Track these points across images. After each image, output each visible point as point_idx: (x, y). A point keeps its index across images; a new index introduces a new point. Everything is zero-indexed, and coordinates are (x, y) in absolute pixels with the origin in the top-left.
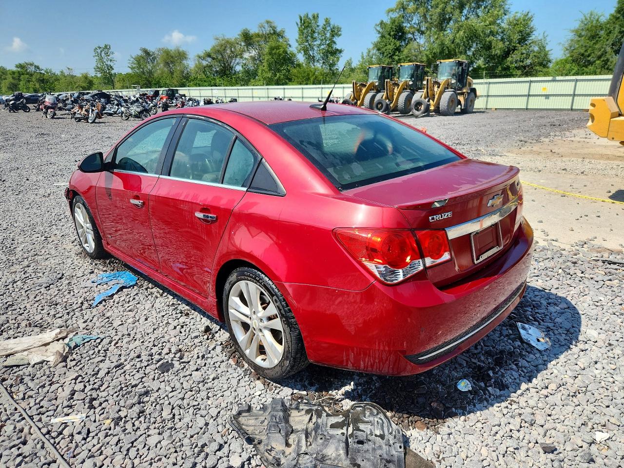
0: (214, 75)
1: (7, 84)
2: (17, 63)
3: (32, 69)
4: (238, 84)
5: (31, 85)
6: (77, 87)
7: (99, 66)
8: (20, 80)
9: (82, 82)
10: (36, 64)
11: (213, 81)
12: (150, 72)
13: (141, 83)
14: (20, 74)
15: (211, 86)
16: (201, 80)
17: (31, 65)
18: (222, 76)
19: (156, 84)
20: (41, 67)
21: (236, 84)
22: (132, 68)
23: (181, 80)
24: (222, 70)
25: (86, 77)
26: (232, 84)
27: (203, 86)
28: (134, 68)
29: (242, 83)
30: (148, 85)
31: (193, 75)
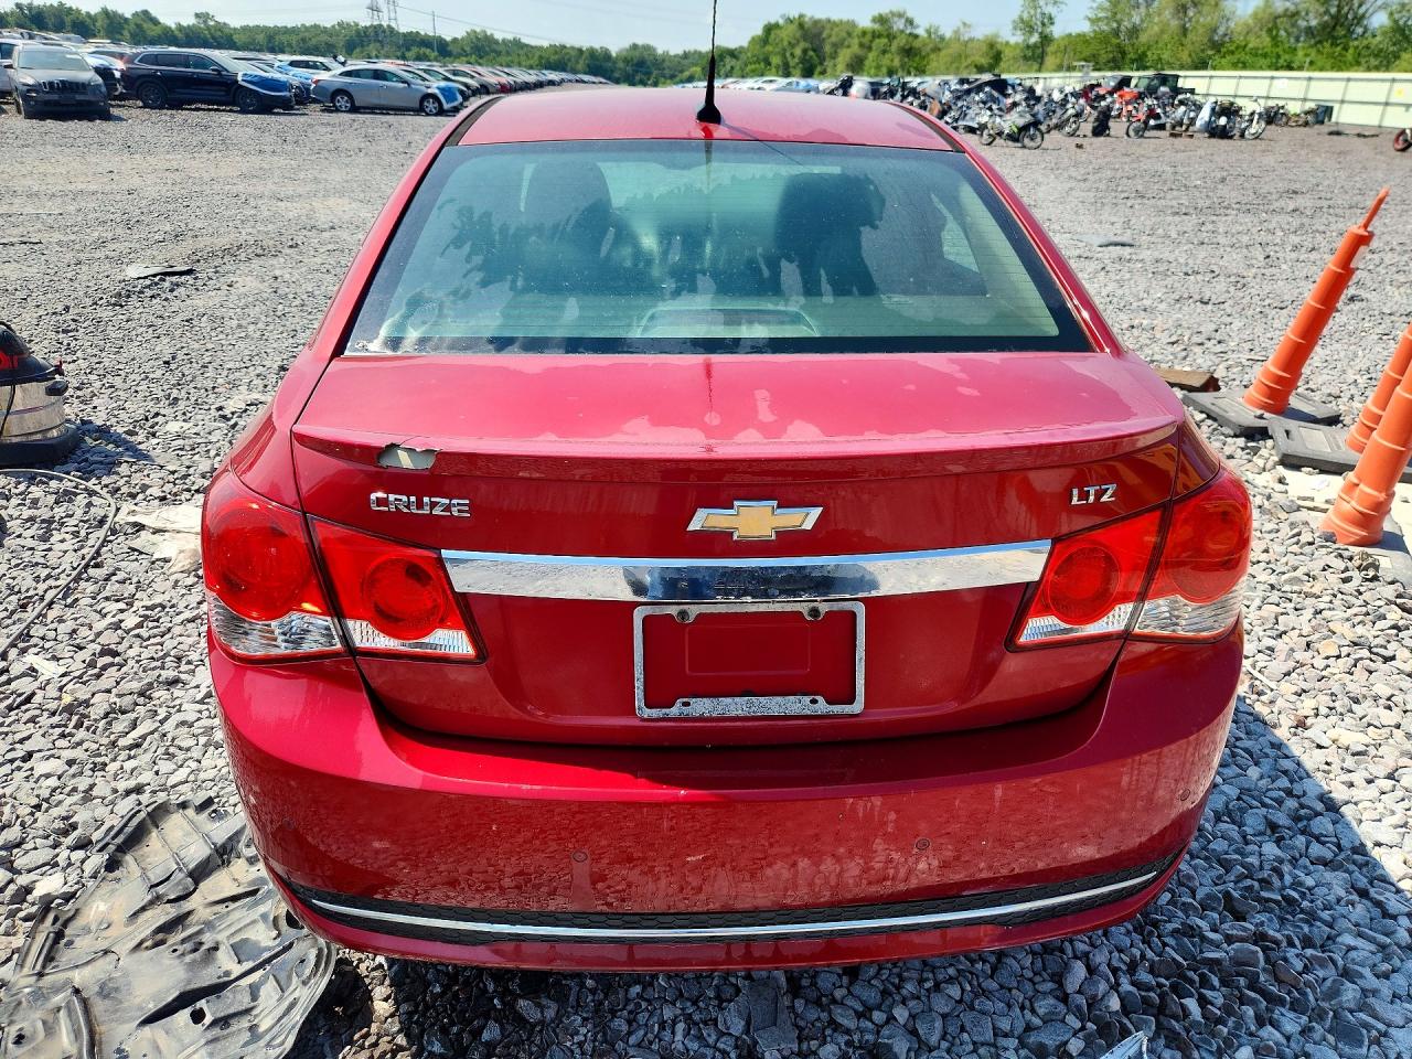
0: (1297, 40)
1: (848, 59)
2: (876, 13)
3: (899, 25)
4: (1358, 63)
5: (886, 61)
6: (967, 67)
7: (1025, 16)
8: (870, 48)
9: (982, 56)
10: (910, 14)
11: (1287, 57)
12: (1134, 31)
13: (1104, 57)
14: (875, 35)
15: (1277, 69)
16: (1255, 53)
17: (900, 15)
18: (1320, 42)
19: (1132, 61)
20: (916, 22)
21: (1356, 64)
22: (1094, 21)
23: (1203, 51)
24: (1324, 26)
25: (991, 45)
26: (1339, 64)
27: (1253, 68)
28: (1099, 19)
29: (1374, 62)
30: (1115, 64)
31: (1240, 40)
